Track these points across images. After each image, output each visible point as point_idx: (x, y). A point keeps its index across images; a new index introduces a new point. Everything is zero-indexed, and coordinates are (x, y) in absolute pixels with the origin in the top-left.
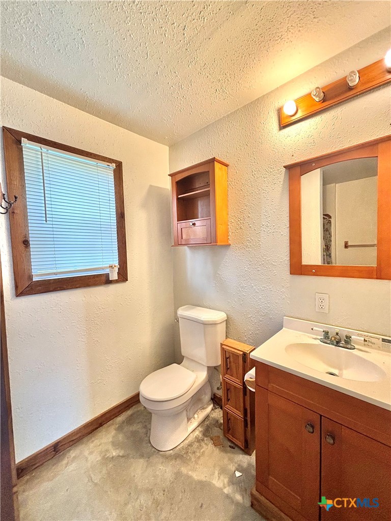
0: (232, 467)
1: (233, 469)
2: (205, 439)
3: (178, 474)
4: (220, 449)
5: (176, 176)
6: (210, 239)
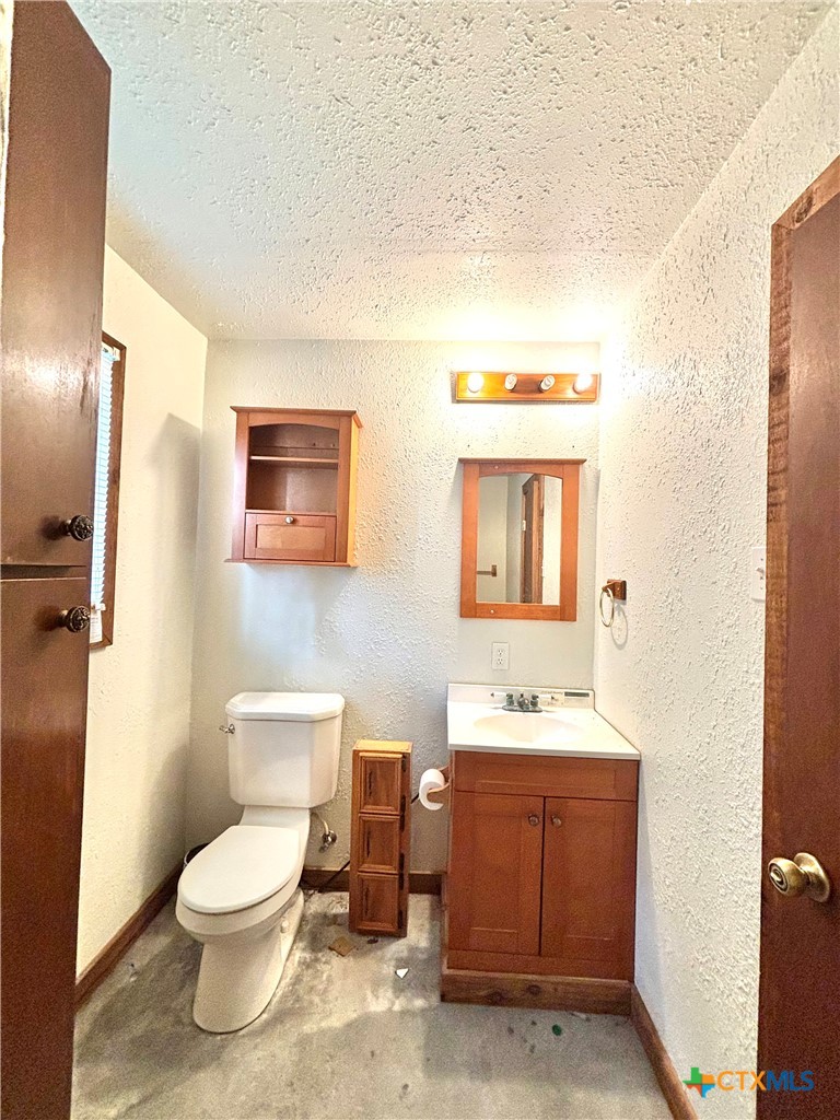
0: (388, 969)
1: (392, 970)
2: (320, 955)
3: (304, 1042)
4: (354, 956)
5: (251, 416)
6: (332, 553)
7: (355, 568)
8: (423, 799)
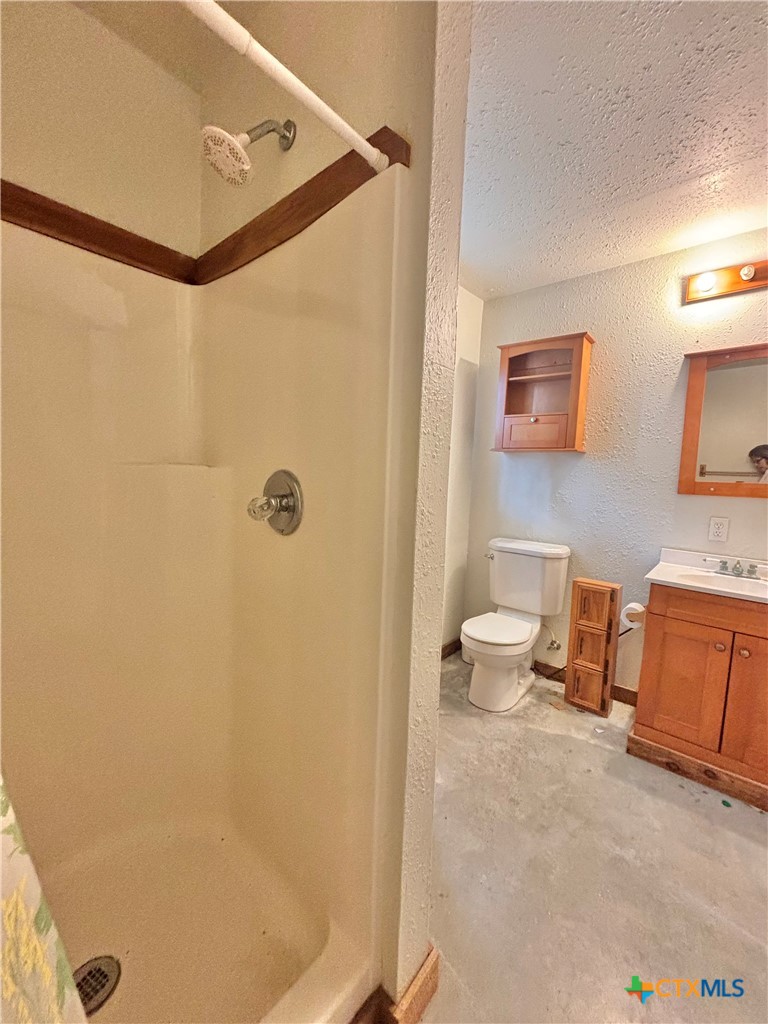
0: (589, 726)
1: (592, 727)
2: (543, 704)
4: (567, 713)
5: (511, 350)
6: (564, 442)
7: (584, 453)
8: (623, 617)
